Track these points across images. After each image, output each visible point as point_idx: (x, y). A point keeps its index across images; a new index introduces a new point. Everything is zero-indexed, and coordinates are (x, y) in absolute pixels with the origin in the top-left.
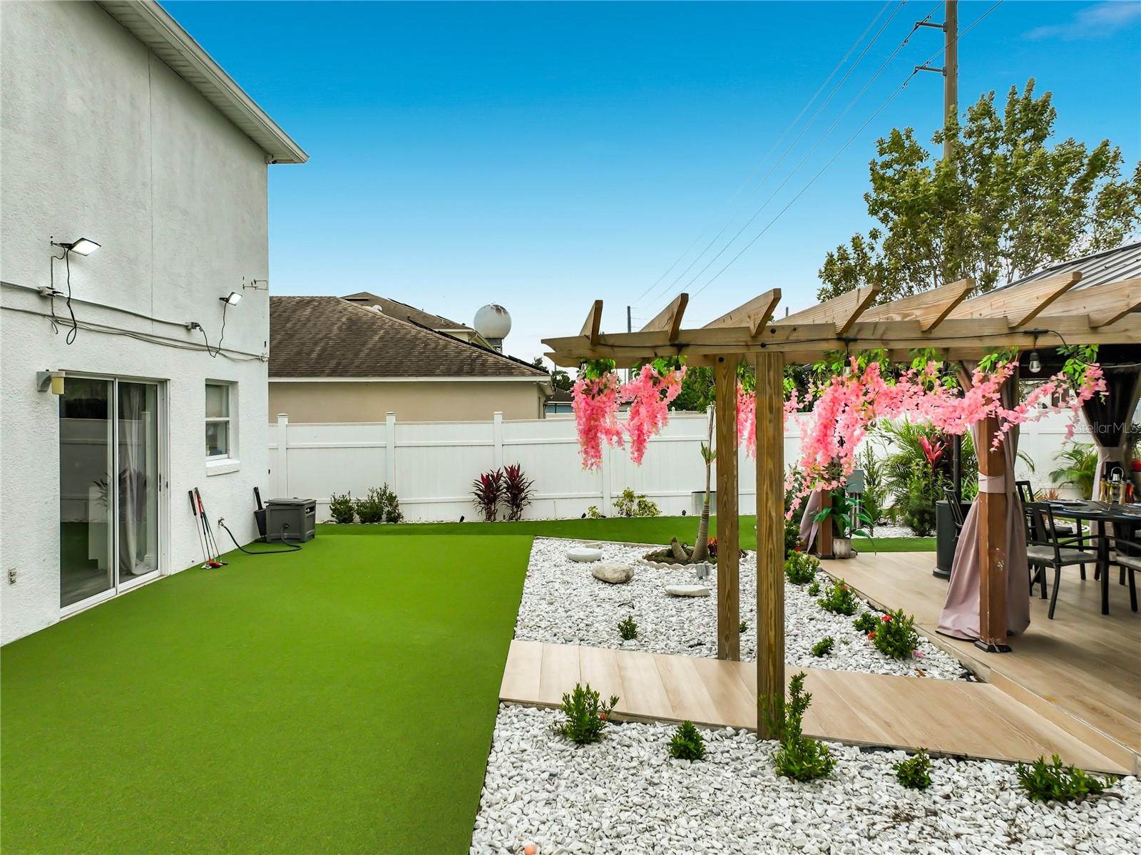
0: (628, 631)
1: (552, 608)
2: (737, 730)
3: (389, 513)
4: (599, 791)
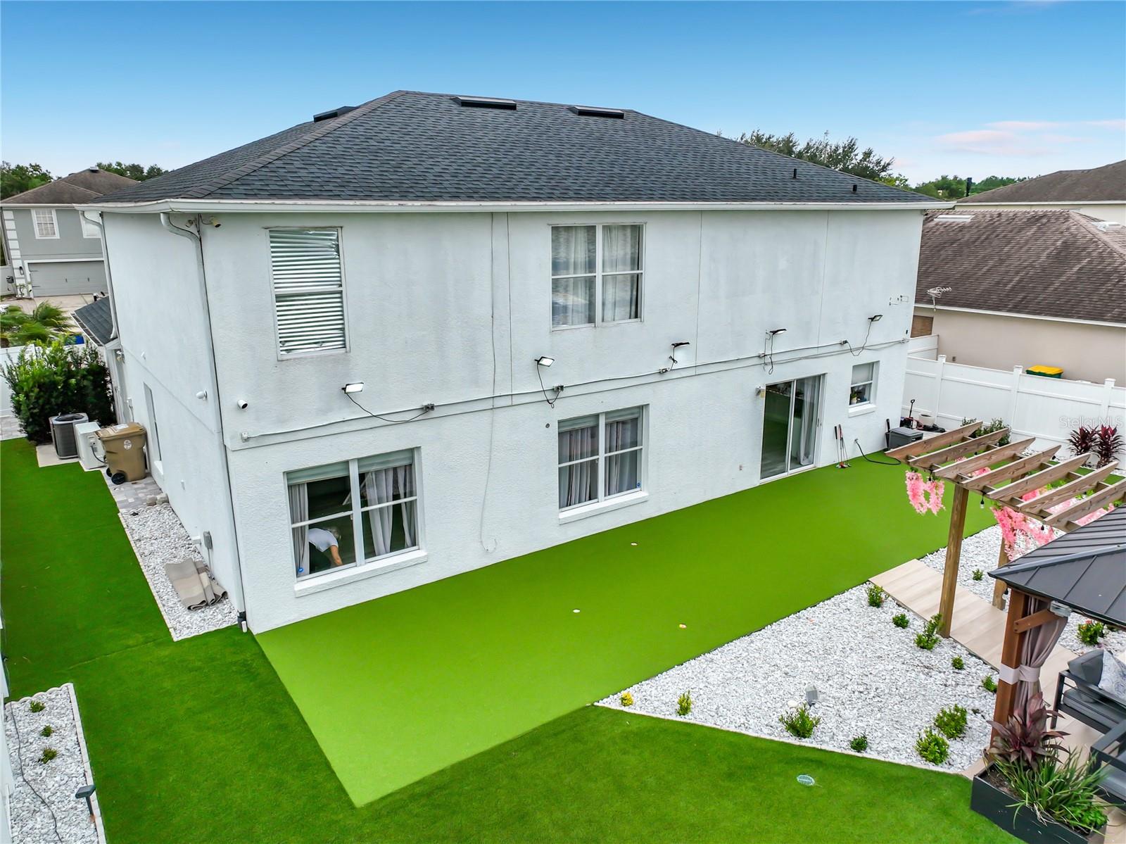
3: (999, 438)
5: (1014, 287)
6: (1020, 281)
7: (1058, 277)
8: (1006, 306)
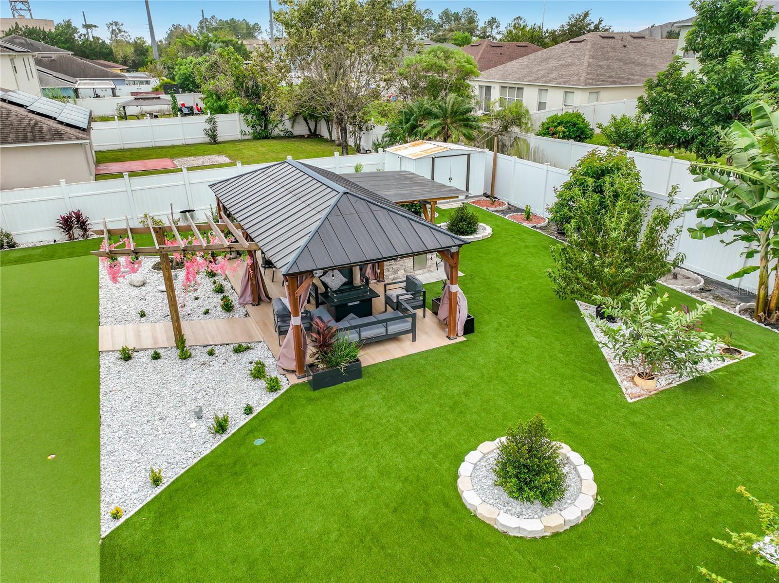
0: (143, 315)
1: (113, 305)
2: (172, 348)
3: (8, 242)
4: (131, 373)
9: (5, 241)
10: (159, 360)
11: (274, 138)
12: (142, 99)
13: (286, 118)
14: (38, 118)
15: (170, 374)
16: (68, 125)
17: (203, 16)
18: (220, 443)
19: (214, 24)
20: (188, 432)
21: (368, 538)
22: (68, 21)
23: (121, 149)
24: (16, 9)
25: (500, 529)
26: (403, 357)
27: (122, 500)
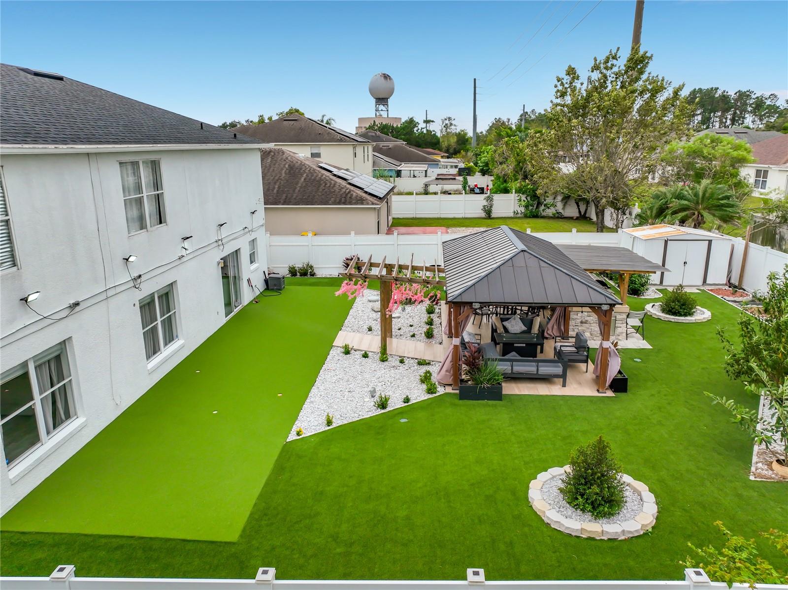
0: (370, 330)
3: (311, 272)
4: (346, 362)
5: (278, 191)
6: (279, 188)
7: (297, 184)
8: (280, 202)
9: (309, 271)
10: (366, 358)
11: (543, 217)
12: (441, 179)
13: (558, 200)
14: (352, 188)
15: (369, 367)
16: (370, 194)
17: (524, 110)
18: (378, 414)
19: (533, 117)
20: (362, 403)
21: (442, 493)
22: (412, 118)
23: (413, 218)
24: (378, 110)
25: (546, 520)
26: (547, 395)
27: (306, 428)
